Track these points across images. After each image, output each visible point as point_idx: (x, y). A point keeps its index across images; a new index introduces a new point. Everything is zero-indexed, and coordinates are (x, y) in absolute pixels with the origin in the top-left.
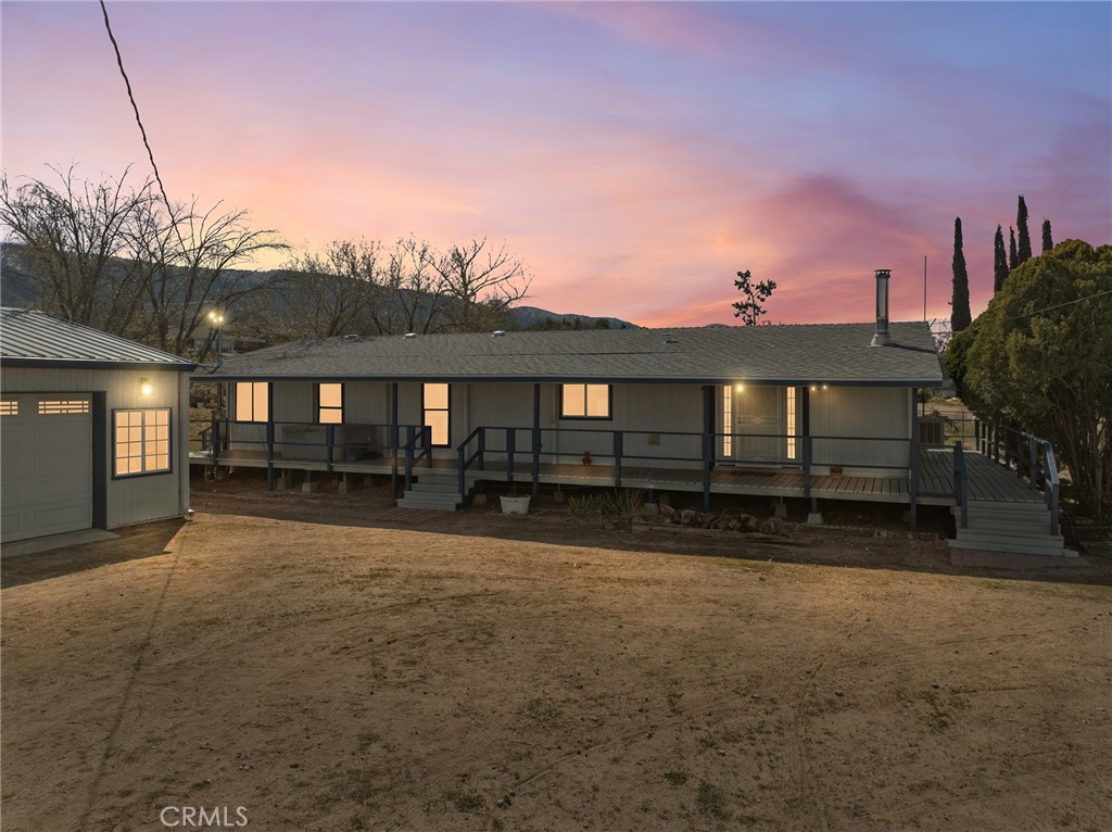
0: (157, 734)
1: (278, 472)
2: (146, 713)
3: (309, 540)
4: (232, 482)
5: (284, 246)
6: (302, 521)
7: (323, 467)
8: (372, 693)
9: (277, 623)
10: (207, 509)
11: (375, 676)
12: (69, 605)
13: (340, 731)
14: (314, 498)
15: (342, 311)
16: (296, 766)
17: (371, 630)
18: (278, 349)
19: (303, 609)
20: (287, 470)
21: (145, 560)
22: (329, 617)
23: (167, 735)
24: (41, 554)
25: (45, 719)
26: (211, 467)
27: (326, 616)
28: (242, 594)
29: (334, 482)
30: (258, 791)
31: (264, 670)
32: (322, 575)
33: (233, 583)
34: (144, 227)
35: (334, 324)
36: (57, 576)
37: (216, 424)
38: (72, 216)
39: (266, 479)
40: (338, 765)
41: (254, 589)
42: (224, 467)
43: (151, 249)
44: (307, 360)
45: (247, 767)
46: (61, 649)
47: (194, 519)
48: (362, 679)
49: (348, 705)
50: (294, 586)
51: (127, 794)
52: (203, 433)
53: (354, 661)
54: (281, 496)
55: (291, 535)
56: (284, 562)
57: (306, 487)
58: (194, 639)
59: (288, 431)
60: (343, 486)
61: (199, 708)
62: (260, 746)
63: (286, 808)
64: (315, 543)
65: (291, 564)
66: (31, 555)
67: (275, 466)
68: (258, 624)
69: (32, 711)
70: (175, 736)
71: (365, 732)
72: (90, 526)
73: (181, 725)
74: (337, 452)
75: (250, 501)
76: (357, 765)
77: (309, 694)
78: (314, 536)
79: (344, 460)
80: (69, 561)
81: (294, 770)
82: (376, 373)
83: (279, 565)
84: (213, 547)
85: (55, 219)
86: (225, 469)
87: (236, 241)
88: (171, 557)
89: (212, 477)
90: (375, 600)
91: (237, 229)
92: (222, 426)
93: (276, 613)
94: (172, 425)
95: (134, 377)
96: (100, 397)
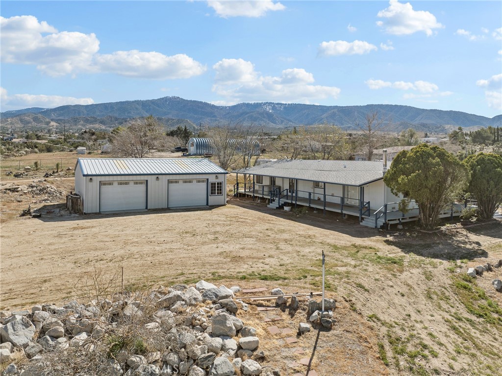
1: (256, 197)
7: (262, 196)
47: (227, 205)
72: (206, 205)
74: (265, 193)
94: (223, 185)
95: (214, 175)
96: (208, 179)
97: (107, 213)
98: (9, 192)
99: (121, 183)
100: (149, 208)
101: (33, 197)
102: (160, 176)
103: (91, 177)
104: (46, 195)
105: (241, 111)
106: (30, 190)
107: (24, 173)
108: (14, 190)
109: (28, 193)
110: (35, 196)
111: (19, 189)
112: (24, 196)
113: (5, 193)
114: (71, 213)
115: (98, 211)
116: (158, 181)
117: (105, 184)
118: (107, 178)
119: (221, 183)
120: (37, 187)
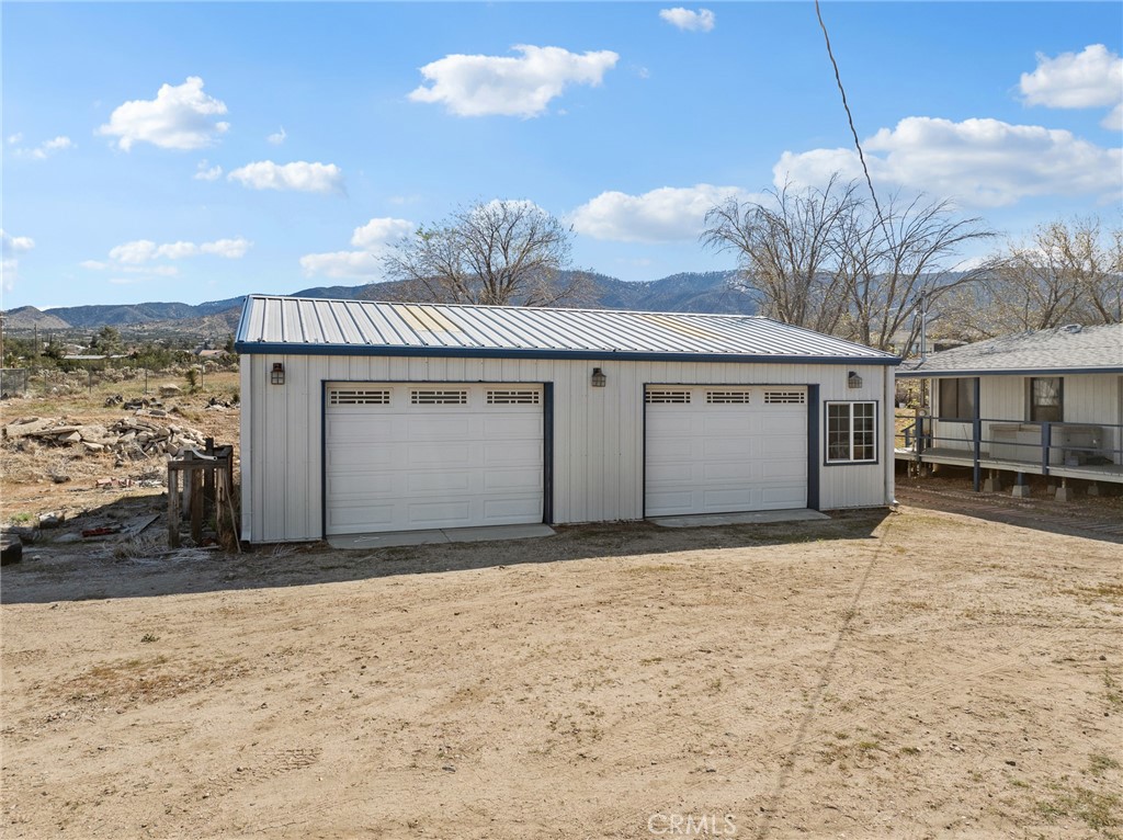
0: (868, 694)
1: (985, 473)
2: (858, 673)
3: (1021, 544)
4: (936, 480)
5: (988, 234)
6: (1012, 524)
7: (1039, 471)
8: (1106, 715)
9: (987, 619)
10: (912, 503)
11: (1111, 698)
12: (791, 568)
13: (1066, 744)
14: (1027, 503)
15: (1057, 300)
16: (1013, 764)
17: (1104, 649)
18: (984, 345)
19: (1018, 611)
20: (995, 470)
21: (854, 541)
22: (1049, 624)
23: (878, 697)
24: (767, 524)
25: (775, 656)
26: (913, 464)
27: (1045, 622)
28: (950, 585)
29: (1050, 488)
30: (970, 775)
31: (975, 661)
32: (1040, 581)
33: (940, 573)
34: (847, 234)
35: (1048, 315)
36: (780, 543)
37: (920, 421)
38: (786, 232)
39: (972, 479)
40: (1065, 778)
41: (963, 582)
42: (928, 463)
43: (855, 253)
44: (1018, 354)
45: (957, 748)
46: (785, 603)
47: (899, 510)
48: (1093, 697)
49: (1075, 720)
50: (1006, 586)
51: (843, 737)
52: (906, 431)
53: (1082, 676)
54: (988, 497)
55: (1002, 536)
56: (993, 562)
57: (1017, 491)
58: (902, 617)
59: (995, 430)
60: (1061, 492)
61: (908, 681)
62: (970, 733)
63: (1001, 801)
64: (1029, 548)
65: (1002, 564)
66: (759, 524)
67: (982, 466)
68: (967, 616)
69: (764, 647)
70: (886, 700)
71: (1098, 753)
72: (805, 506)
73: (891, 691)
74: (1054, 454)
75: (955, 499)
76: (1087, 784)
77: (1027, 696)
78: (1028, 540)
79: (1063, 463)
80: (789, 533)
81: (1012, 767)
82: (1105, 364)
83: (989, 563)
84: (919, 538)
85: (773, 236)
86: (928, 466)
87: (936, 235)
88: (878, 542)
89: (915, 473)
90: (1107, 617)
91: (937, 223)
92: (926, 423)
93: (987, 610)
94: (879, 418)
95: (844, 370)
96: (813, 390)
97: (359, 544)
98: (35, 445)
99: (426, 396)
100: (558, 519)
101: (117, 465)
102: (608, 367)
103: (278, 359)
104: (164, 460)
105: (677, 291)
106: (114, 440)
107: (153, 400)
108: (54, 440)
109: (106, 451)
110: (127, 462)
111: (75, 437)
112: (87, 462)
113: (20, 448)
114: (176, 542)
115: (316, 534)
116: (598, 390)
117: (349, 398)
118: (359, 368)
119: (869, 407)
120: (138, 431)
